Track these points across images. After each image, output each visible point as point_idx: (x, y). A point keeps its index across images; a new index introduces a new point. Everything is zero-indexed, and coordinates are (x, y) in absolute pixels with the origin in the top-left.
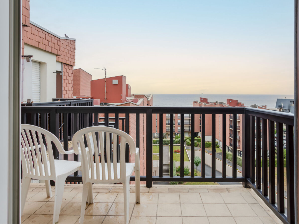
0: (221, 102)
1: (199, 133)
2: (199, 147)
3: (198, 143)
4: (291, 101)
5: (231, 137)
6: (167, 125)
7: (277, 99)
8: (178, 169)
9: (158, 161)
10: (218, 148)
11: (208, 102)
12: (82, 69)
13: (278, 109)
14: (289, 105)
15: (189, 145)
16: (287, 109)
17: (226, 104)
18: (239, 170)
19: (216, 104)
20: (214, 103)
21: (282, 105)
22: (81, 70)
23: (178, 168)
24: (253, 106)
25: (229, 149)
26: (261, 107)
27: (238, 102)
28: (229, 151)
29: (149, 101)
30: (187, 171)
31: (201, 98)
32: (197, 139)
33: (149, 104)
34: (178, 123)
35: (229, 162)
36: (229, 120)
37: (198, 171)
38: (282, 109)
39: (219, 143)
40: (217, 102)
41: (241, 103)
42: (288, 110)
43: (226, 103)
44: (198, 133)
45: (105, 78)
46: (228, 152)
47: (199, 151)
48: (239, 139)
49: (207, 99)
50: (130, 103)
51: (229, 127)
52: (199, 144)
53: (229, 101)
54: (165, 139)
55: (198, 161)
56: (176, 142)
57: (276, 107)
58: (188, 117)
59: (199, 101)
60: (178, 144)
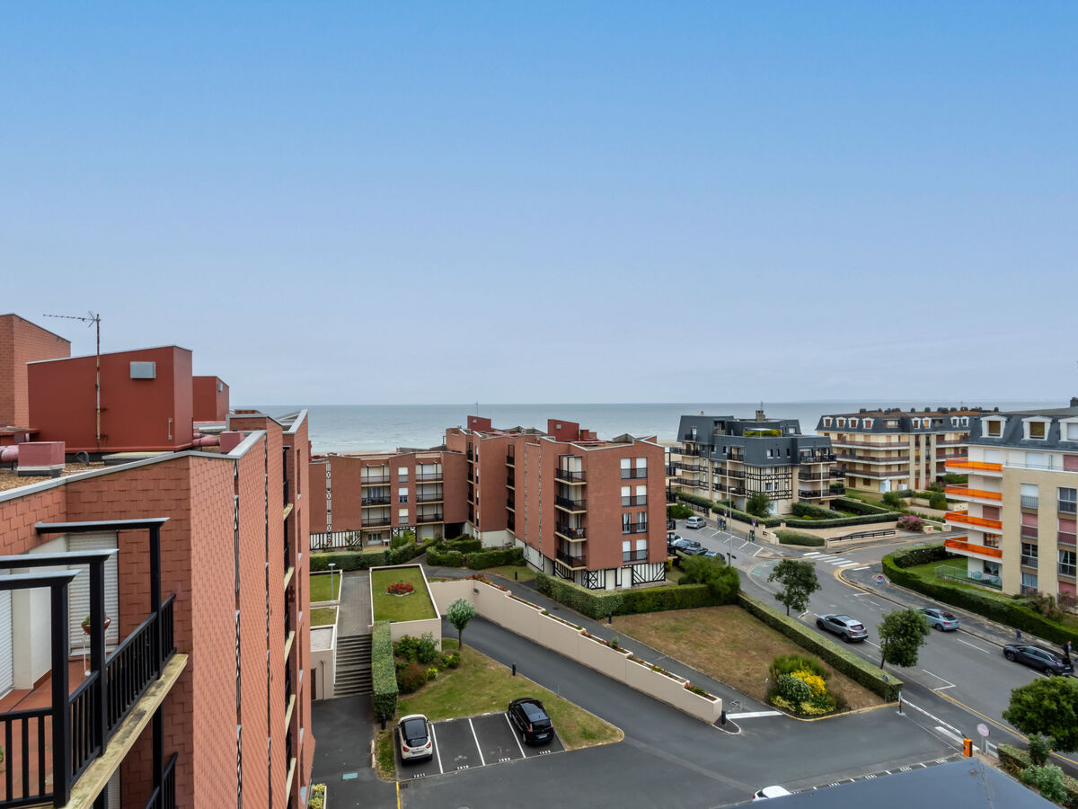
0: (530, 428)
1: (466, 524)
2: (465, 568)
3: (464, 555)
4: (716, 423)
5: (560, 532)
6: (365, 505)
7: (682, 417)
8: (398, 647)
9: (332, 627)
10: (524, 568)
11: (494, 430)
12: (21, 319)
13: (683, 443)
14: (711, 432)
15: (434, 565)
16: (706, 443)
17: (543, 434)
18: (584, 629)
19: (517, 434)
20: (511, 432)
21: (695, 433)
22: (16, 322)
23: (400, 645)
24: (622, 440)
25: (554, 568)
26: (642, 440)
27: (581, 428)
28: (554, 575)
29: (292, 435)
30: (428, 651)
31: (470, 419)
32: (460, 542)
33: (293, 444)
34: (401, 497)
35: (554, 606)
36: (556, 482)
37: (464, 645)
38: (694, 444)
39: (525, 550)
40: (519, 427)
41: (588, 431)
42: (709, 446)
43: (547, 432)
44: (463, 523)
45: (96, 353)
46: (553, 578)
47: (465, 581)
48: (584, 537)
49: (489, 421)
50: (187, 456)
51: (555, 504)
52: (466, 559)
53: (555, 427)
54: (358, 550)
55: (463, 612)
56: (394, 557)
57: (679, 439)
58: (431, 478)
59: (464, 426)
60: (401, 563)
